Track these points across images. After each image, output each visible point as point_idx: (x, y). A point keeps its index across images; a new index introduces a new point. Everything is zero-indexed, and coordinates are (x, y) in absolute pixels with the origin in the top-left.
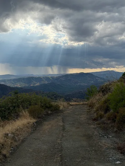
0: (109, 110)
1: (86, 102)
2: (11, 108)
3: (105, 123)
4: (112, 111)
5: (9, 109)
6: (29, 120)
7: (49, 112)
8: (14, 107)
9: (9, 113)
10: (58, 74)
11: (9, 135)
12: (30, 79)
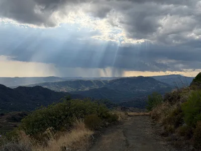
0: (181, 123)
1: (148, 112)
2: (63, 117)
3: (177, 140)
4: (185, 125)
5: (60, 118)
6: (86, 132)
7: (107, 123)
8: (66, 116)
9: (60, 122)
10: (111, 78)
11: (67, 148)
12: (79, 83)
